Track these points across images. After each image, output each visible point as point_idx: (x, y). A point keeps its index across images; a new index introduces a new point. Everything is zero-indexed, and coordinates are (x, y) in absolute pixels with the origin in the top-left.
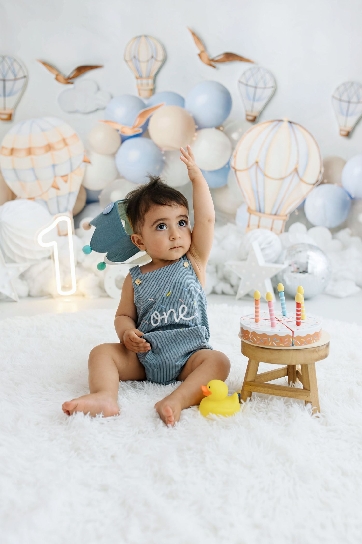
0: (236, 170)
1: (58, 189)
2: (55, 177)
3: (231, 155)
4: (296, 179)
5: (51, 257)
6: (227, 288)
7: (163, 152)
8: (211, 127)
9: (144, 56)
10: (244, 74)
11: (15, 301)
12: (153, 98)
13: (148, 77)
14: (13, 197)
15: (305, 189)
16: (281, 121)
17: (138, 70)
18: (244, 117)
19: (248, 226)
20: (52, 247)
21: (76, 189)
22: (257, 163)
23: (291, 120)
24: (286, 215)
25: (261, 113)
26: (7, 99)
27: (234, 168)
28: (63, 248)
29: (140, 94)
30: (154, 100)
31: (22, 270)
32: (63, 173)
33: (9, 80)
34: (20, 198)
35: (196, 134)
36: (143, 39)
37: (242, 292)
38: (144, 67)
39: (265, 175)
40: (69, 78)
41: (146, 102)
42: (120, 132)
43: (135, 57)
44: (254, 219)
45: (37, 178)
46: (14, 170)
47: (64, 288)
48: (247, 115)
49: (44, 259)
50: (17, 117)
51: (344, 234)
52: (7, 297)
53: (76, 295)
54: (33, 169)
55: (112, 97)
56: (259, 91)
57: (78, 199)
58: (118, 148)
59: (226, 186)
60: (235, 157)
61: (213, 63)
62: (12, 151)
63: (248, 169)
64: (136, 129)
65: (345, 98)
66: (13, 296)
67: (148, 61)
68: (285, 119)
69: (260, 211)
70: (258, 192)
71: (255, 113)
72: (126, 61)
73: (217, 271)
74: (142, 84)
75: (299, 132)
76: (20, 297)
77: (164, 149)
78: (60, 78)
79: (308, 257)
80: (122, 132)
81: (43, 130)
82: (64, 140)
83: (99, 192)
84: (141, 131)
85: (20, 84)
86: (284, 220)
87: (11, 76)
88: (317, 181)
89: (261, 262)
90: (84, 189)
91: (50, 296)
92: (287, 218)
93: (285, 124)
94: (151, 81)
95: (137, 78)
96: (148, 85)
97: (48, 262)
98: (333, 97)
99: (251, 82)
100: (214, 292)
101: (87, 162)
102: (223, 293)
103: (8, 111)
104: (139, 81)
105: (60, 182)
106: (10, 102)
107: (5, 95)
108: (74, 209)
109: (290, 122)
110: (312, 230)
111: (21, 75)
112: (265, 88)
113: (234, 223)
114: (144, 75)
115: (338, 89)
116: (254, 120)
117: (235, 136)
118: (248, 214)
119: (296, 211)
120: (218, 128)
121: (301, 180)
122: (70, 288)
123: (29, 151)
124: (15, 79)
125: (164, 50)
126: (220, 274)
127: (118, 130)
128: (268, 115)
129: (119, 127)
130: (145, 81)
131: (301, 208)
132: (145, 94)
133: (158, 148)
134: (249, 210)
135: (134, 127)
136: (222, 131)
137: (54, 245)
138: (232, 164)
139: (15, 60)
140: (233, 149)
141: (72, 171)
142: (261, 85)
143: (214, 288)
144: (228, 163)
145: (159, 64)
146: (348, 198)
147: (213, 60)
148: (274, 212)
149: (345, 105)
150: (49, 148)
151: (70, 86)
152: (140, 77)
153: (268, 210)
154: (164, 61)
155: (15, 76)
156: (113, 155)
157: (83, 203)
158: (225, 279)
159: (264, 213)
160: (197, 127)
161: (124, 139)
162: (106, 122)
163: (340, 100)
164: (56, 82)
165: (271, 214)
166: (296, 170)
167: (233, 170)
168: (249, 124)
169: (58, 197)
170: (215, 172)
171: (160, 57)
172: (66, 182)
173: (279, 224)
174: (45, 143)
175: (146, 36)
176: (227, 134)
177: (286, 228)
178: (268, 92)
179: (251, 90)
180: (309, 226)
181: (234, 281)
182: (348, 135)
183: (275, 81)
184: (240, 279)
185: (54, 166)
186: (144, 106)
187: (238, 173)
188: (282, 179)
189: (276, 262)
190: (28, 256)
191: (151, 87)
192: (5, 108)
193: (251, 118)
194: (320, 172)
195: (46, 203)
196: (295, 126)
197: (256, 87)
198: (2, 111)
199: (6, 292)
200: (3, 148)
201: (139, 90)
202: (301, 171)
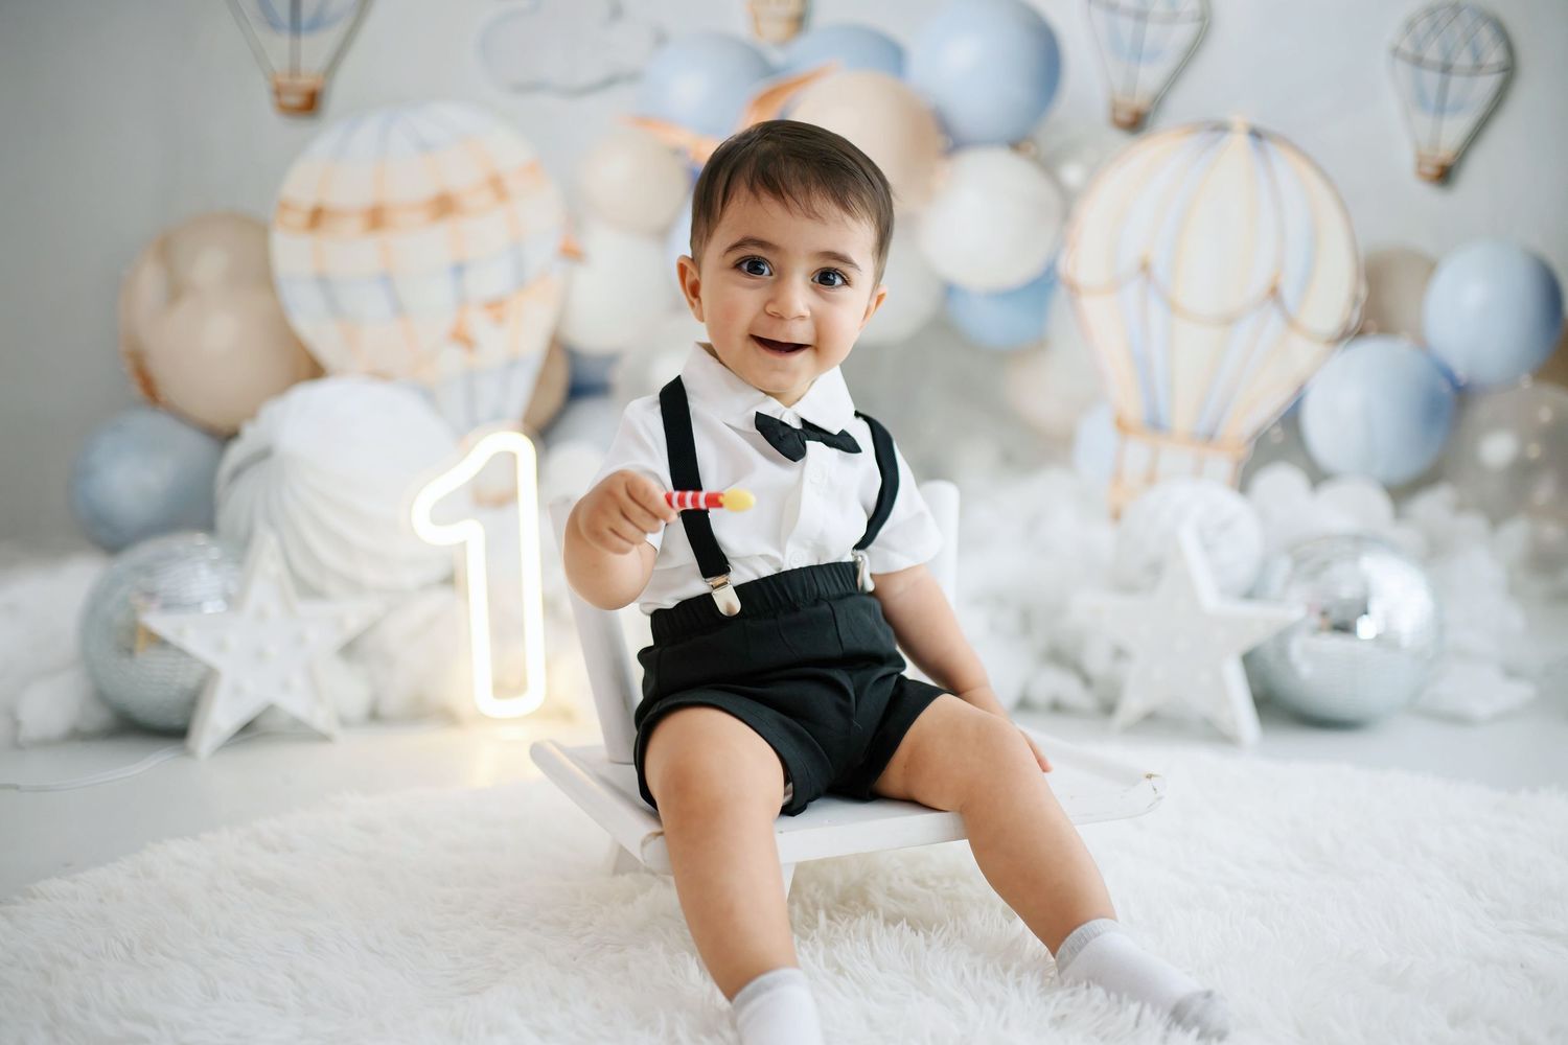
0: (1074, 289)
1: (469, 344)
2: (463, 304)
3: (1059, 240)
4: (1274, 323)
5: (450, 580)
6: (1066, 686)
8: (990, 144)
11: (324, 738)
12: (801, 46)
14: (315, 371)
15: (1303, 353)
16: (1221, 128)
18: (1100, 111)
19: (1118, 476)
20: (463, 545)
21: (531, 345)
22: (1145, 267)
23: (1258, 124)
24: (1242, 444)
25: (1159, 101)
26: (305, 41)
27: (1070, 283)
28: (501, 546)
29: (757, 31)
30: (803, 52)
31: (353, 624)
32: (491, 295)
34: (340, 373)
35: (943, 168)
37: (1133, 704)
39: (1172, 307)
41: (777, 57)
42: (689, 158)
44: (1137, 453)
45: (399, 309)
46: (323, 281)
47: (501, 689)
48: (1114, 108)
49: (425, 587)
50: (336, 100)
51: (1433, 505)
53: (542, 715)
54: (386, 280)
56: (1152, 30)
57: (542, 381)
58: (680, 212)
59: (1041, 343)
60: (1073, 246)
62: (317, 217)
63: (1115, 286)
65: (1433, 53)
66: (321, 719)
68: (1239, 120)
69: (1155, 426)
70: (1147, 364)
71: (1140, 100)
73: (1027, 631)
75: (1285, 165)
76: (344, 722)
80: (698, 156)
81: (423, 146)
82: (497, 186)
83: (611, 359)
86: (1237, 458)
88: (1345, 328)
89: (1210, 599)
90: (561, 349)
91: (447, 717)
92: (1245, 453)
93: (1239, 141)
97: (439, 598)
98: (1396, 52)
100: (1024, 705)
101: (572, 254)
102: (1057, 707)
103: (306, 81)
105: (479, 325)
106: (315, 51)
107: (296, 27)
108: (527, 417)
109: (1256, 134)
110: (1328, 492)
112: (1172, 18)
113: (1069, 466)
115: (1410, 25)
116: (1136, 123)
117: (1072, 174)
118: (1114, 438)
119: (1278, 430)
120: (1016, 144)
121: (1291, 322)
122: (520, 688)
123: (376, 218)
126: (1040, 639)
127: (677, 152)
128: (1181, 104)
129: (683, 140)
131: (1291, 419)
132: (776, 30)
134: (1122, 426)
136: (1032, 157)
137: (470, 534)
138: (1065, 266)
140: (1066, 216)
141: (520, 285)
142: (1161, 8)
143: (1023, 688)
144: (1050, 268)
146: (1446, 389)
148: (1202, 431)
149: (1432, 79)
150: (444, 206)
153: (1182, 421)
156: (664, 235)
157: (556, 395)
158: (1060, 657)
159: (1168, 432)
160: (945, 142)
162: (644, 121)
163: (1418, 61)
165: (1192, 439)
166: (1274, 293)
167: (1063, 290)
168: (1118, 139)
169: (469, 375)
170: (1008, 296)
172: (499, 322)
173: (1222, 466)
174: (428, 190)
176: (1048, 166)
177: (1243, 483)
178: (1183, 33)
179: (1126, 26)
180: (1318, 476)
181: (1097, 661)
182: (1444, 175)
184: (1120, 653)
185: (459, 269)
186: (767, 69)
187: (1083, 301)
188: (1229, 320)
189: (1250, 595)
190: (369, 575)
191: (791, 8)
192: (294, 71)
193: (1124, 117)
194: (1355, 299)
195: (429, 395)
196: (1272, 148)
197: (1141, 16)
198: (285, 80)
199: (295, 703)
200: (285, 206)
201: (756, 19)
202: (1289, 293)
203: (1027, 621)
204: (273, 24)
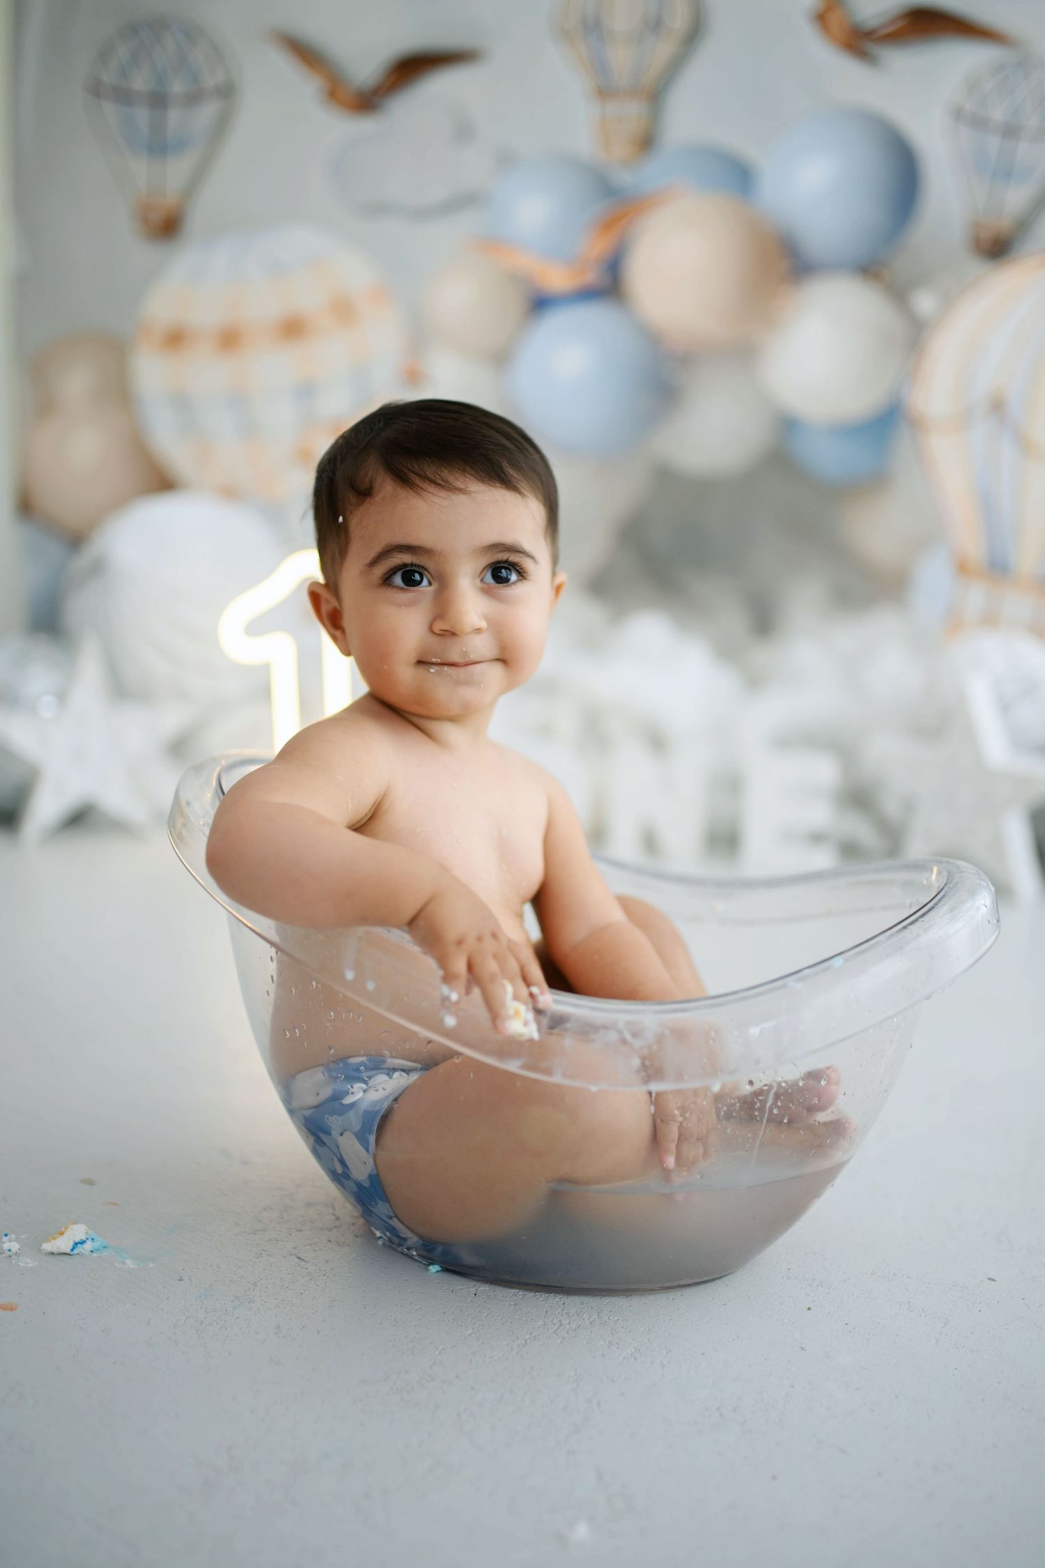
8: (837, 268)
9: (623, 15)
10: (973, 84)
12: (648, 167)
13: (634, 92)
14: (165, 483)
17: (600, 66)
19: (954, 618)
22: (999, 404)
25: (1023, 226)
26: (169, 163)
27: (913, 418)
29: (606, 150)
30: (650, 175)
33: (178, 99)
34: (191, 488)
38: (621, 59)
39: (1025, 445)
41: (625, 178)
43: (597, 24)
44: (976, 598)
45: (248, 428)
46: (180, 401)
48: (976, 228)
50: (197, 221)
54: (238, 400)
55: (508, 160)
56: (1024, 149)
58: (518, 336)
59: (880, 479)
61: (867, 46)
62: (175, 338)
63: (964, 421)
67: (637, 38)
71: (1003, 224)
72: (566, 36)
77: (675, 342)
78: (342, 91)
81: (276, 269)
82: (344, 309)
84: (598, 278)
87: (177, 87)
94: (639, 107)
95: (597, 95)
99: (998, 114)
101: (413, 375)
103: (167, 201)
104: (608, 107)
106: (176, 171)
111: (213, 80)
113: (903, 606)
114: (621, 82)
116: (998, 249)
117: (925, 302)
118: (953, 581)
120: (869, 270)
124: (194, 97)
132: (623, 149)
134: (961, 566)
136: (884, 286)
137: (280, 654)
139: (198, 33)
145: (669, 47)
147: (869, 36)
150: (293, 328)
151: (372, 121)
152: (604, 92)
154: (694, 34)
155: (193, 82)
156: (502, 358)
160: (790, 266)
161: (540, 303)
162: (488, 244)
164: (326, 109)
165: (1035, 582)
167: (909, 427)
168: (977, 265)
170: (848, 432)
171: (679, 23)
174: (277, 313)
176: (899, 294)
179: (993, 143)
184: (910, 805)
185: (306, 390)
186: (608, 190)
191: (639, 127)
192: (158, 192)
193: (986, 241)
197: (1012, 132)
198: (150, 199)
200: (144, 327)
201: (606, 138)
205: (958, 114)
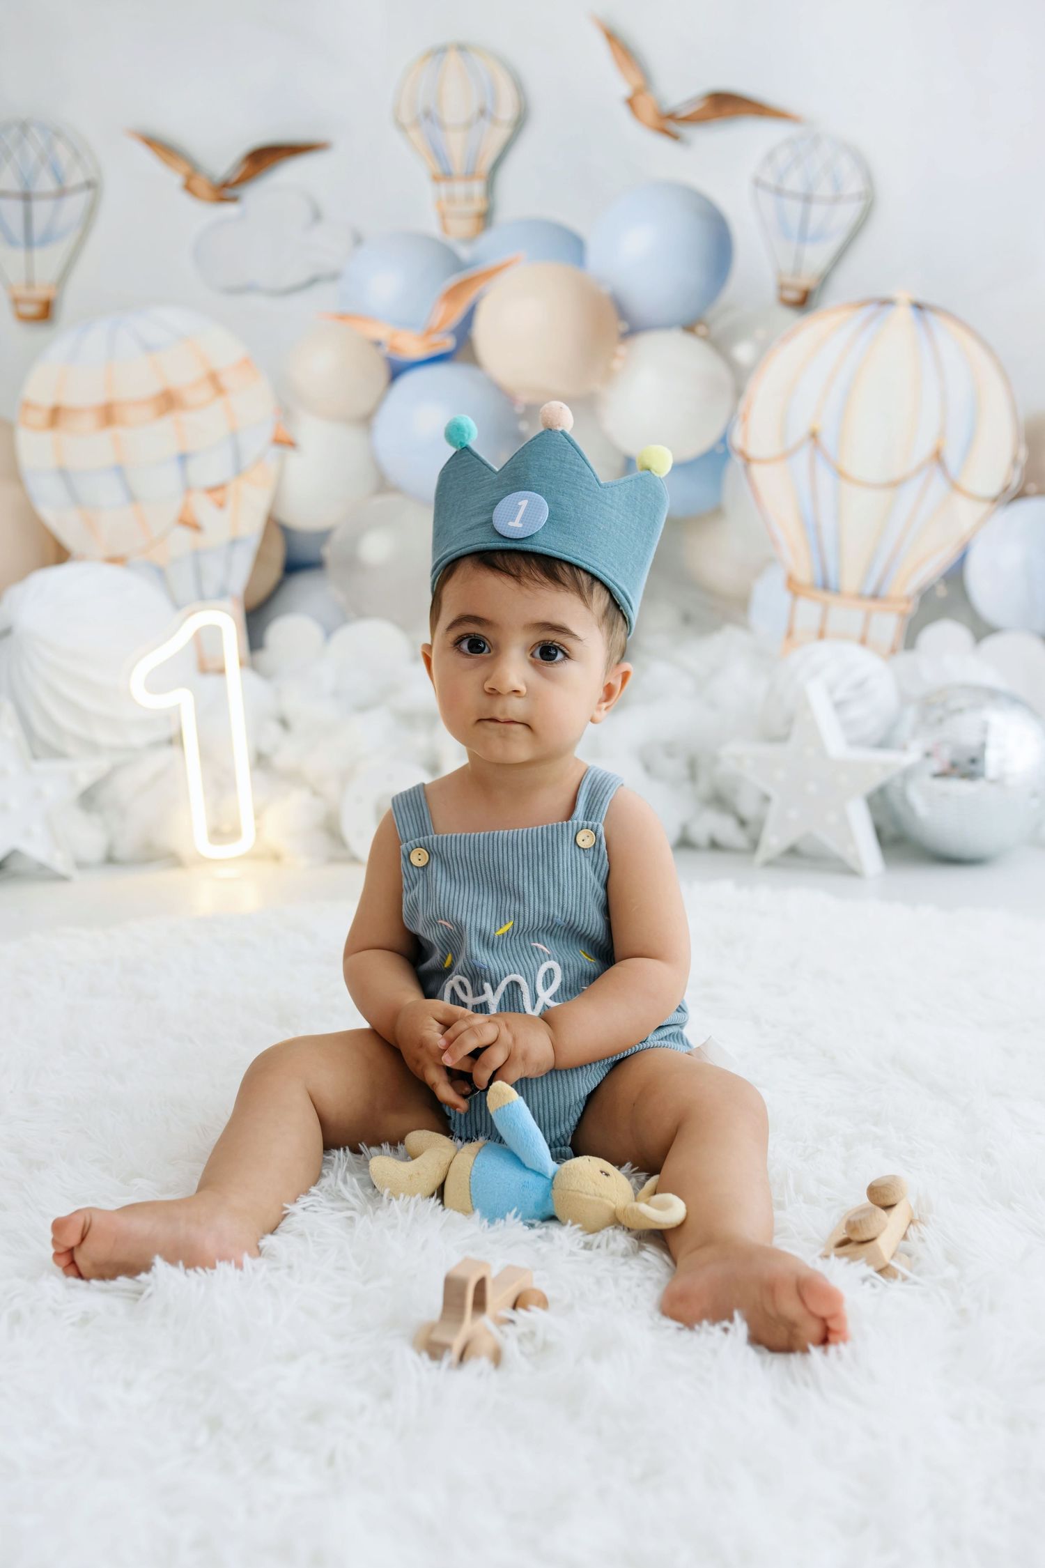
0: (748, 461)
1: (196, 527)
2: (188, 490)
3: (733, 413)
4: (938, 485)
5: (175, 741)
6: (725, 828)
7: (519, 410)
8: (666, 326)
9: (456, 107)
10: (770, 157)
11: (66, 879)
12: (488, 240)
13: (470, 176)
14: (60, 555)
15: (966, 514)
16: (887, 302)
17: (437, 153)
18: (771, 292)
19: (790, 633)
20: (178, 708)
21: (251, 527)
22: (814, 435)
23: (921, 297)
24: (908, 600)
25: (825, 279)
26: (38, 254)
27: (743, 454)
28: (212, 710)
29: (445, 229)
30: (490, 247)
31: (84, 780)
32: (213, 479)
33: (44, 196)
34: (82, 558)
35: (622, 350)
36: (453, 58)
37: (773, 842)
38: (456, 146)
39: (841, 474)
40: (226, 185)
41: (465, 253)
42: (386, 350)
43: (427, 114)
44: (808, 611)
45: (132, 497)
46: (63, 473)
47: (217, 835)
48: (782, 287)
49: (155, 745)
50: (68, 307)
52: (42, 867)
53: (252, 856)
54: (119, 470)
55: (358, 240)
56: (817, 211)
57: (260, 558)
58: (381, 400)
59: (717, 512)
60: (745, 418)
61: (674, 127)
62: (56, 416)
63: (786, 455)
64: (436, 338)
66: (60, 862)
67: (468, 125)
68: (903, 295)
69: (825, 586)
70: (817, 527)
71: (806, 280)
72: (401, 127)
73: (693, 776)
74: (451, 199)
75: (947, 336)
76: (81, 865)
77: (524, 398)
78: (199, 184)
79: (985, 729)
80: (394, 348)
81: (148, 348)
82: (214, 380)
83: (324, 536)
84: (449, 343)
85: (75, 204)
86: (902, 615)
87: (46, 183)
88: (1006, 489)
89: (835, 744)
90: (276, 527)
91: (173, 860)
92: (911, 608)
93: (903, 313)
94: (478, 188)
95: (436, 179)
96: (469, 198)
97: (166, 754)
99: (794, 183)
100: (684, 843)
101: (285, 442)
102: (714, 845)
103: (41, 293)
104: (443, 189)
105: (204, 509)
106: (47, 263)
107: (29, 243)
108: (248, 591)
109: (918, 306)
110: (990, 644)
111: (76, 177)
112: (836, 199)
113: (745, 626)
114: (458, 166)
116: (803, 302)
117: (743, 352)
118: (786, 598)
119: (941, 586)
120: (689, 328)
121: (955, 486)
122: (235, 834)
123: (108, 415)
124: (62, 193)
125: (519, 87)
126: (704, 786)
127: (378, 344)
128: (846, 283)
129: (381, 332)
130: (459, 189)
131: (955, 575)
132: (461, 227)
133: (503, 395)
134: (793, 586)
135: (429, 332)
136: (705, 338)
137: (182, 701)
138: (737, 440)
139: (58, 134)
140: (739, 393)
141: (239, 471)
142: (824, 190)
143: (684, 828)
144: (724, 439)
145: (502, 134)
147: (672, 117)
148: (869, 589)
150: (168, 402)
151: (230, 210)
152: (443, 176)
153: (850, 582)
154: (520, 122)
155: (59, 179)
156: (366, 421)
157: (273, 572)
158: (720, 801)
159: (838, 592)
160: (623, 327)
161: (397, 370)
162: (343, 317)
164: (185, 199)
165: (860, 596)
166: (938, 457)
167: (737, 461)
168: (788, 316)
169: (197, 554)
170: (685, 466)
171: (507, 112)
172: (221, 505)
173: (887, 625)
174: (153, 387)
175: (462, 48)
176: (720, 345)
177: (910, 638)
178: (847, 213)
179: (794, 209)
180: (982, 630)
181: (748, 807)
183: (869, 178)
184: (766, 799)
185: (183, 458)
186: (458, 265)
187: (756, 470)
188: (895, 484)
189: (883, 744)
190: (103, 736)
191: (478, 206)
192: (30, 284)
193: (793, 295)
194: (1015, 461)
195: (161, 574)
196: (933, 319)
197: (807, 199)
198: (22, 292)
199: (37, 849)
200: (27, 406)
201: (443, 217)
202: (952, 457)
203: (693, 769)
204: (11, 242)
205: (758, 183)
